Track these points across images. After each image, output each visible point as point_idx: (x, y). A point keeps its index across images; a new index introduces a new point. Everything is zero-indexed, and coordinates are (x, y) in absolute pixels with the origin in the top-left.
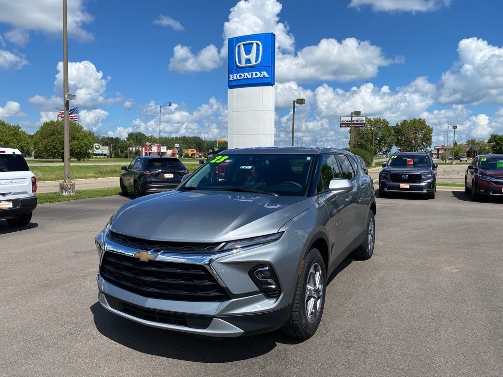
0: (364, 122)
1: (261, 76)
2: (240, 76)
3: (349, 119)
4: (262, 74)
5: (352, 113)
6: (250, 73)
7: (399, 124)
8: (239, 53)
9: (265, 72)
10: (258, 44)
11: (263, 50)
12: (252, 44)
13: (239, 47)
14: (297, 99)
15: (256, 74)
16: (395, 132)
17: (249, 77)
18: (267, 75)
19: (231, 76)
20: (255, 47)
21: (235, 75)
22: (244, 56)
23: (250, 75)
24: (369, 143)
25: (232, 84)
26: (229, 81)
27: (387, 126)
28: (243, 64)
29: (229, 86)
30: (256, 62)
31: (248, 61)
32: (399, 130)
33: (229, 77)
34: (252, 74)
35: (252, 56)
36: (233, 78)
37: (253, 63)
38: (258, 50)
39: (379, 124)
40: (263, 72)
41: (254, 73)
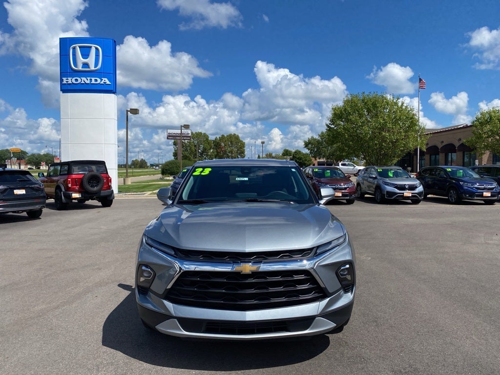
0: (190, 135)
1: (102, 83)
2: (76, 80)
3: (179, 131)
4: (103, 81)
5: (181, 126)
6: (89, 78)
7: (218, 138)
8: (74, 55)
9: (106, 79)
10: (97, 49)
11: (103, 56)
12: (91, 47)
13: (74, 48)
14: (131, 109)
15: (96, 80)
16: (214, 145)
17: (88, 82)
18: (108, 82)
19: (64, 79)
20: (93, 51)
21: (70, 79)
22: (81, 59)
23: (89, 80)
24: (193, 156)
25: (65, 88)
26: (62, 85)
27: (207, 139)
28: (80, 68)
29: (61, 90)
30: (95, 67)
31: (86, 65)
32: (218, 143)
33: (62, 80)
34: (91, 80)
35: (91, 60)
36: (67, 82)
37: (92, 68)
38: (97, 55)
39: (200, 137)
40: (104, 79)
41: (93, 79)
